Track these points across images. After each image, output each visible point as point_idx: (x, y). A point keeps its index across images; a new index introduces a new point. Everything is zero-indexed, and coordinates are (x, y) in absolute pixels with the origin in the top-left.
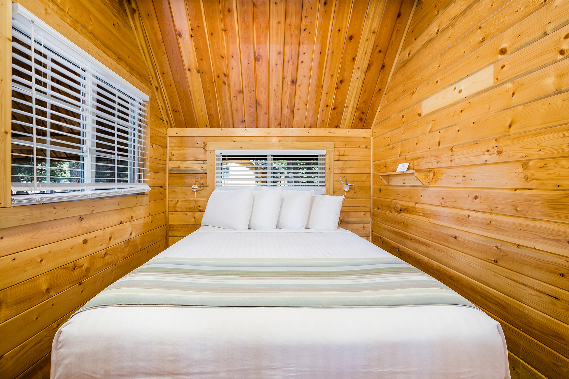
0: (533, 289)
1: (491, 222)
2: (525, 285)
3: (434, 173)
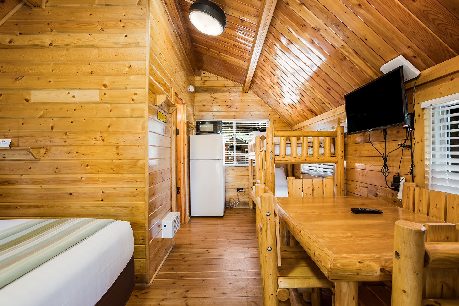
0: (123, 207)
1: (98, 179)
2: (119, 207)
3: (47, 149)
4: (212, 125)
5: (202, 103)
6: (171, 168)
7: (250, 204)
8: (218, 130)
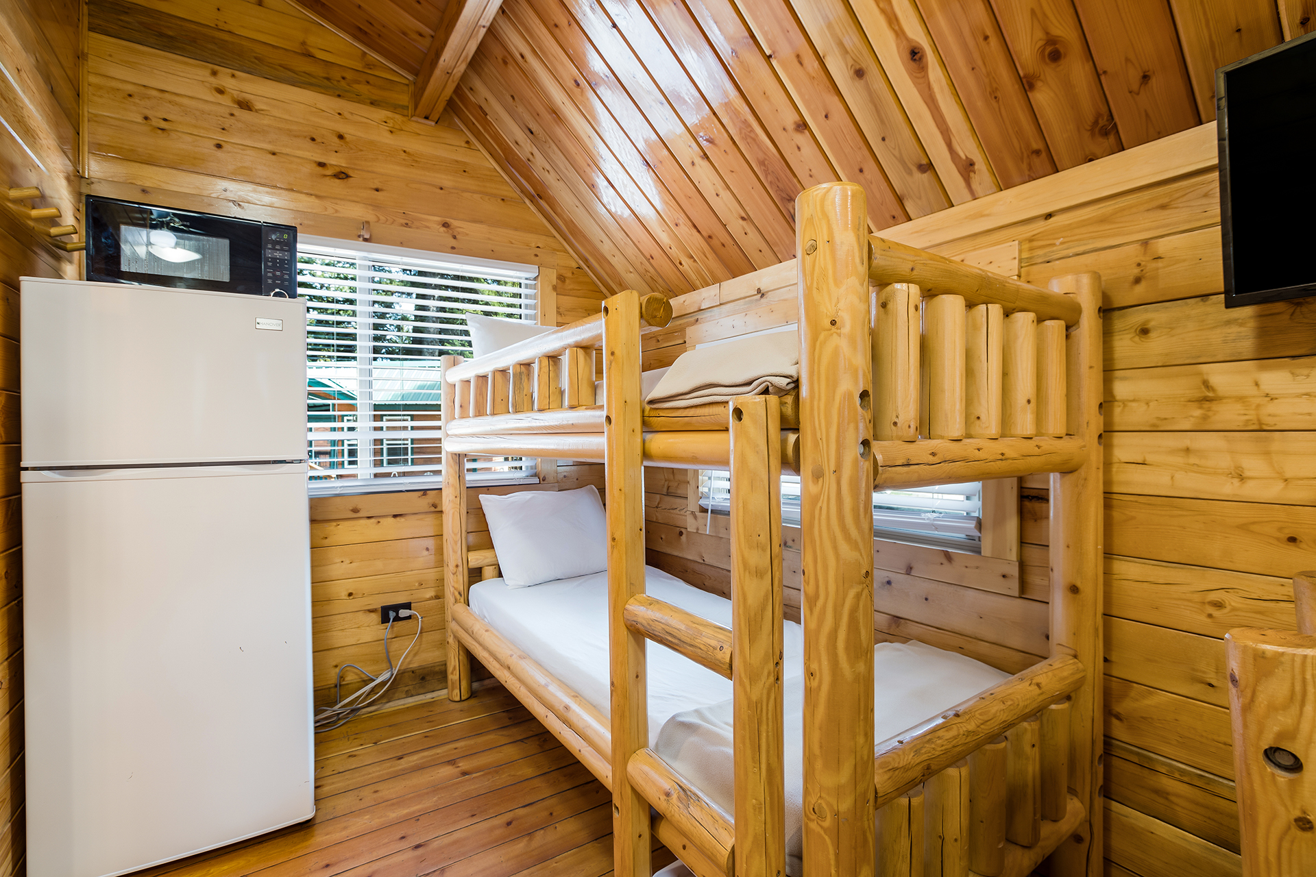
4: (226, 242)
5: (149, 113)
7: (450, 677)
8: (270, 281)
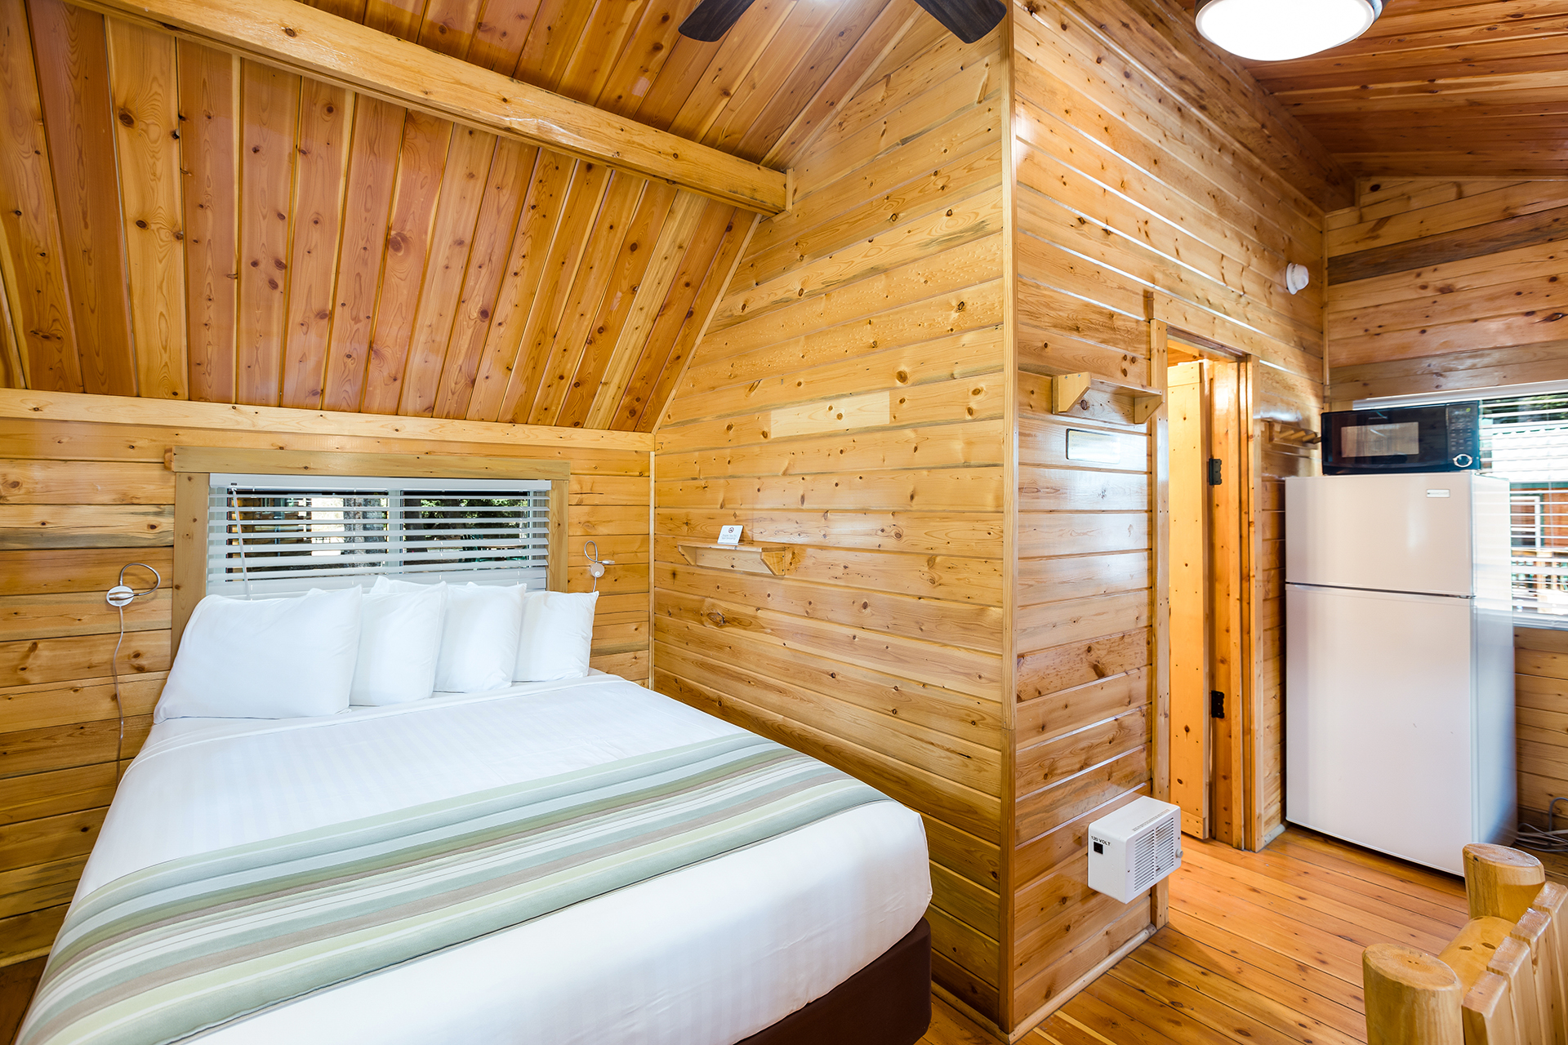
0: (942, 747)
1: (887, 647)
2: (932, 744)
3: (794, 553)
4: (1415, 424)
6: (1151, 626)
8: (1454, 449)
